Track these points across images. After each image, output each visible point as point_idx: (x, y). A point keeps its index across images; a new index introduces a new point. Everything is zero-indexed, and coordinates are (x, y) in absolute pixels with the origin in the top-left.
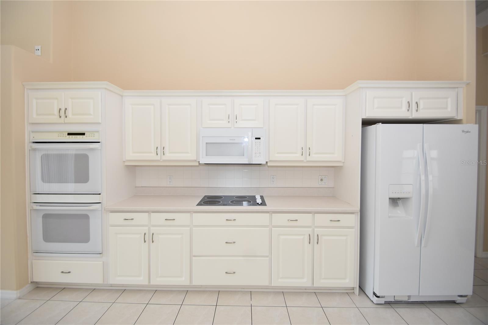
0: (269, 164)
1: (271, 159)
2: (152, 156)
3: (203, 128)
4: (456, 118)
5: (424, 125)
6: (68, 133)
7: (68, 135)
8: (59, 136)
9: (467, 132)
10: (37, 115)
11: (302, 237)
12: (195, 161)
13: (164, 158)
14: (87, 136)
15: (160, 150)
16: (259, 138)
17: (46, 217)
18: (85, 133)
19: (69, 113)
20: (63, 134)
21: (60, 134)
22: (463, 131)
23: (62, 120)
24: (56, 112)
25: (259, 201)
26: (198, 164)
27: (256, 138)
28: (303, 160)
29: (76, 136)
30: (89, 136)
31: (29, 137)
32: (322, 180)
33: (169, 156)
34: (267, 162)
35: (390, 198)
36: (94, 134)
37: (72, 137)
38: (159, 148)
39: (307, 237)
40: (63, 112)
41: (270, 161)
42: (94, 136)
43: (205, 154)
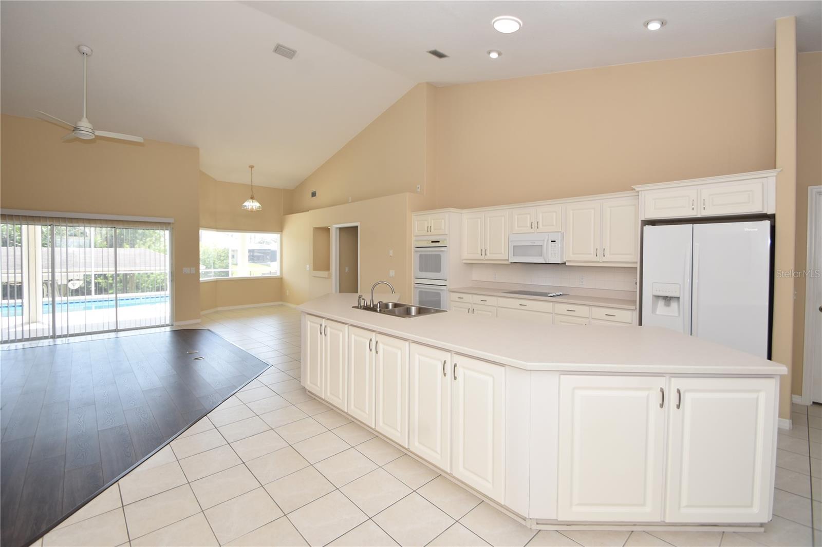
0: (567, 264)
1: (568, 259)
2: (479, 256)
4: (764, 212)
5: (694, 225)
7: (431, 242)
10: (418, 230)
12: (507, 260)
13: (485, 258)
15: (484, 252)
16: (555, 241)
18: (439, 241)
19: (432, 229)
21: (428, 242)
23: (429, 233)
24: (426, 228)
26: (509, 263)
27: (552, 241)
28: (597, 260)
30: (441, 243)
32: (636, 284)
33: (490, 256)
34: (564, 262)
35: (655, 296)
36: (444, 242)
37: (433, 244)
38: (483, 250)
40: (429, 229)
41: (568, 261)
43: (512, 255)
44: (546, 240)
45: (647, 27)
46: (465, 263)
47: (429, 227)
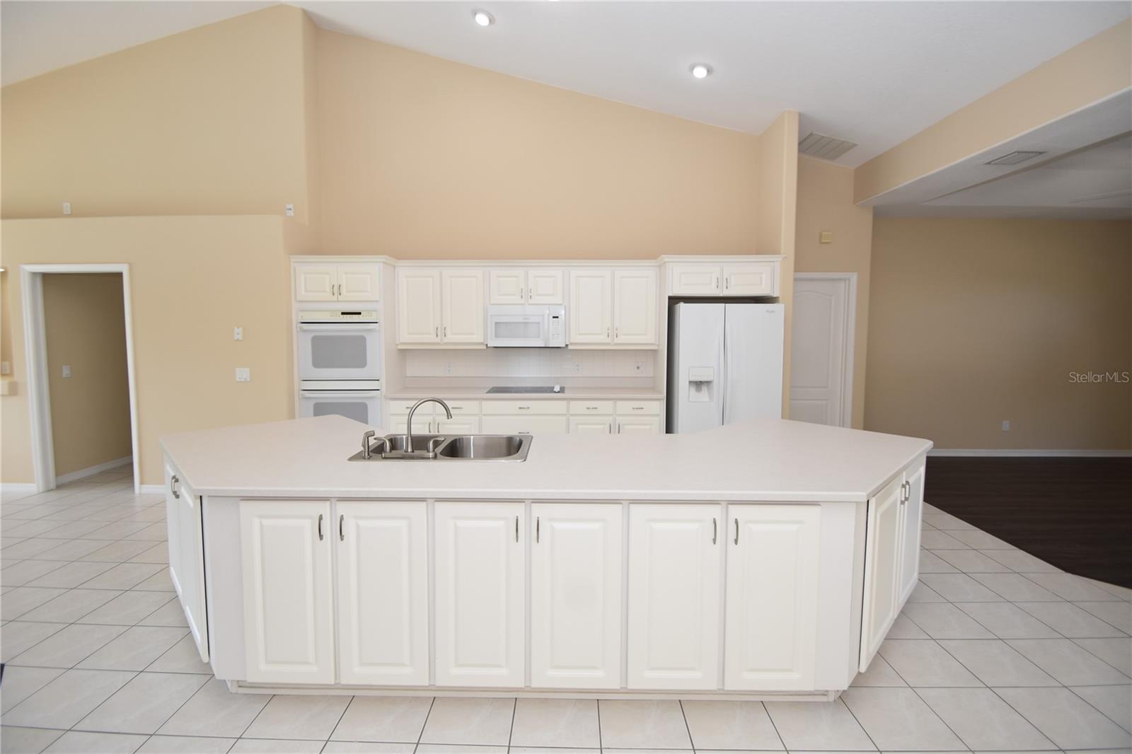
0: (570, 347)
1: (572, 341)
2: (431, 338)
3: (493, 304)
4: (771, 295)
5: (727, 305)
6: (342, 313)
8: (331, 316)
9: (772, 312)
10: (306, 291)
11: (601, 427)
12: (482, 344)
13: (445, 340)
14: (363, 316)
15: (441, 331)
16: (557, 317)
18: (361, 312)
19: (344, 290)
20: (336, 314)
21: (332, 313)
22: (768, 311)
23: (335, 298)
24: (328, 288)
25: (557, 389)
26: (485, 347)
27: (554, 317)
28: (609, 342)
29: (351, 315)
30: (366, 316)
31: (297, 317)
32: (638, 368)
33: (451, 338)
34: (567, 345)
35: (690, 382)
36: (371, 314)
37: (346, 317)
38: (439, 329)
39: (608, 427)
40: (337, 290)
41: (571, 344)
42: (371, 316)
43: (494, 336)
44: (546, 316)
45: (692, 72)
46: (399, 350)
47: (336, 288)
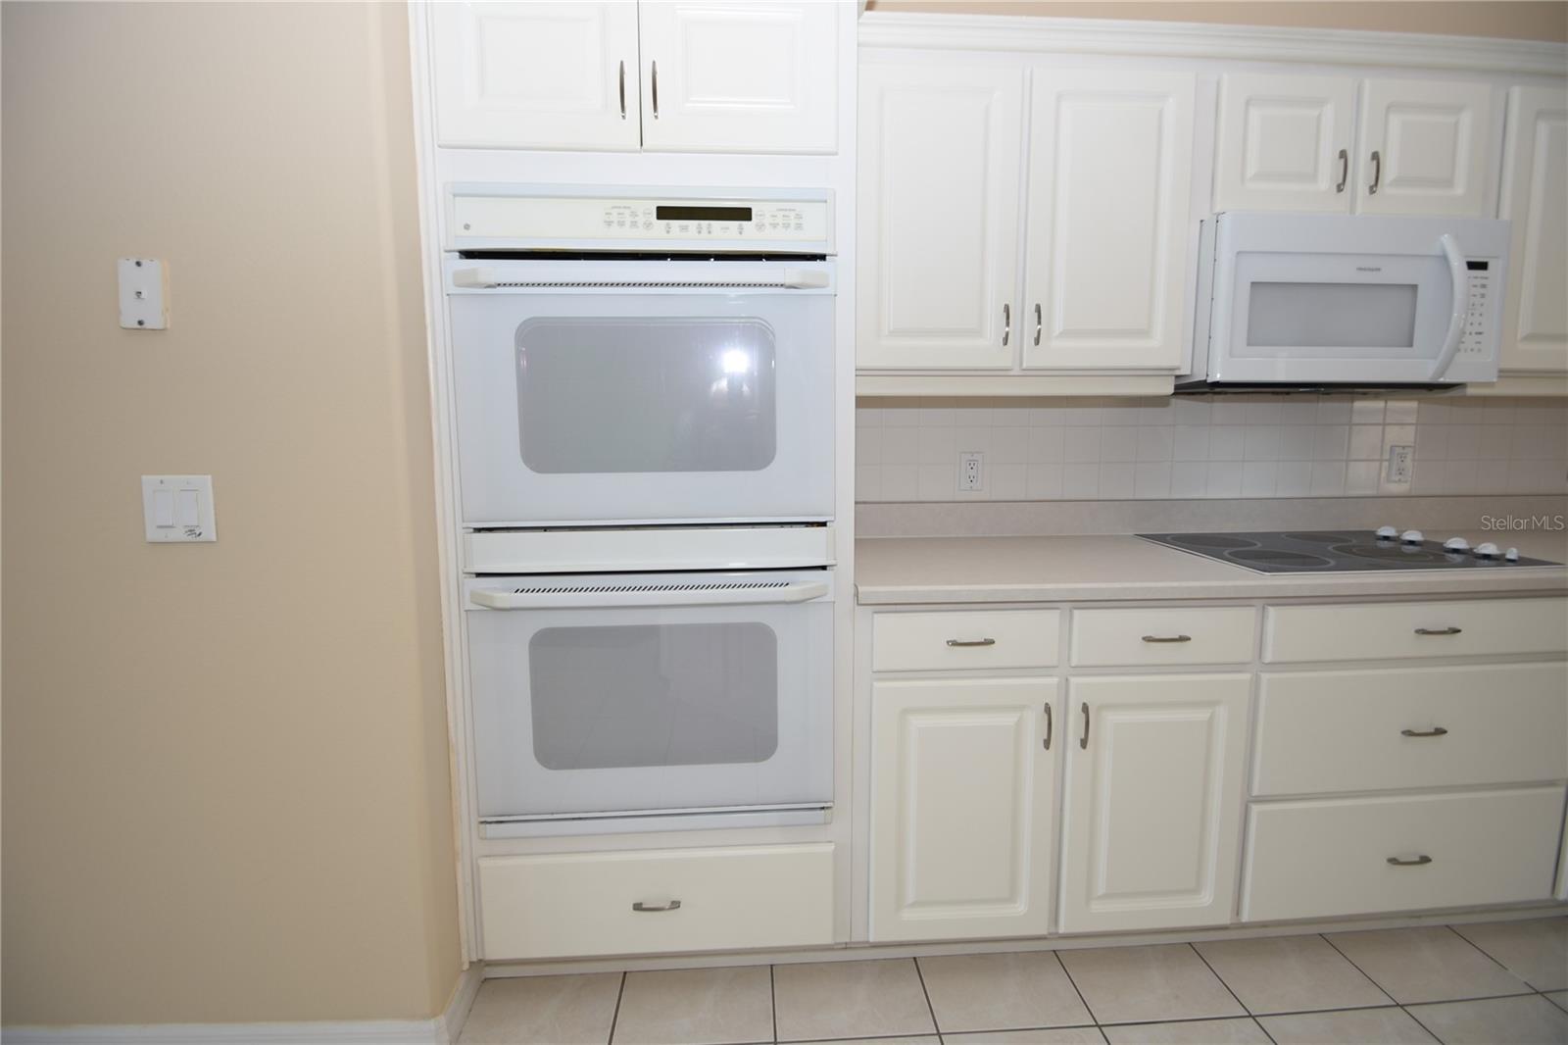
6: (659, 209)
7: (659, 217)
8: (609, 223)
14: (760, 227)
16: (1484, 267)
17: (551, 646)
18: (749, 210)
20: (634, 214)
21: (615, 212)
27: (1470, 264)
29: (704, 223)
30: (775, 226)
31: (441, 222)
36: (799, 217)
37: (684, 229)
41: (1502, 374)
42: (799, 226)
43: (1242, 339)
